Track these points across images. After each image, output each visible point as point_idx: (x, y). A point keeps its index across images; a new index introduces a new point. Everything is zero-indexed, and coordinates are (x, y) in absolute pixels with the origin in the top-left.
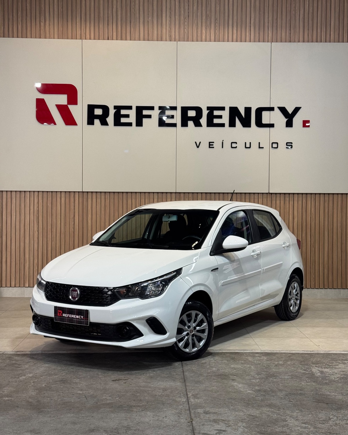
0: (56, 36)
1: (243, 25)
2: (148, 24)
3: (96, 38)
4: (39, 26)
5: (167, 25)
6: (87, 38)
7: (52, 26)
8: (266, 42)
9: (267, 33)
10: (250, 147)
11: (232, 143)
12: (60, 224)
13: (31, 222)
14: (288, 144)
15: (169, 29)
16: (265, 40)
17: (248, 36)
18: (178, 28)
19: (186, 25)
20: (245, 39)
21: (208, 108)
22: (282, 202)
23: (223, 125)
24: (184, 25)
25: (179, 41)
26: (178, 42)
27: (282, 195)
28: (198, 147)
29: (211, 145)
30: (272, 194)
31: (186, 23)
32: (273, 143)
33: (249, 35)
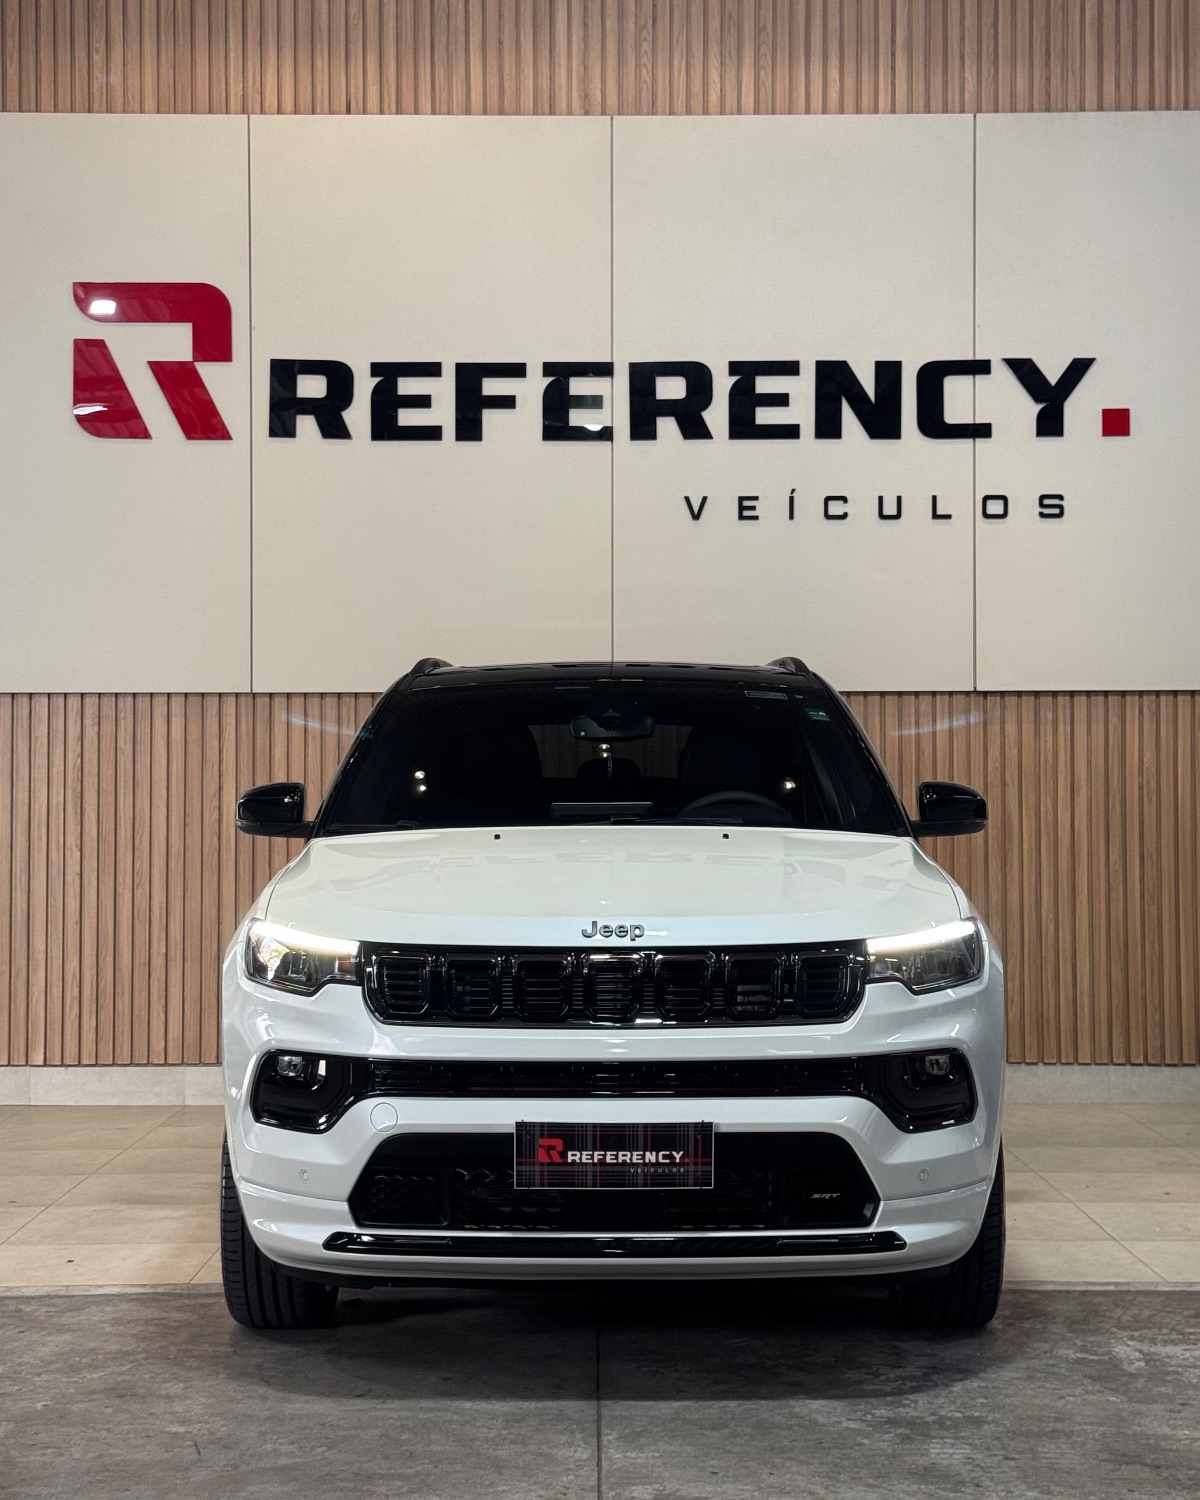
0: (150, 102)
1: (865, 47)
2: (500, 52)
3: (302, 108)
4: (86, 68)
5: (574, 55)
6: (266, 108)
7: (133, 67)
8: (953, 112)
9: (957, 78)
10: (898, 516)
11: (828, 499)
12: (165, 821)
13: (53, 815)
14: (1047, 502)
15: (582, 70)
16: (949, 107)
17: (887, 91)
18: (616, 63)
19: (646, 53)
20: (872, 100)
21: (735, 368)
22: (1028, 729)
23: (791, 432)
24: (640, 51)
25: (619, 114)
26: (614, 117)
27: (1027, 701)
28: (696, 517)
29: (745, 508)
30: (985, 694)
31: (646, 47)
32: (986, 499)
33: (890, 86)
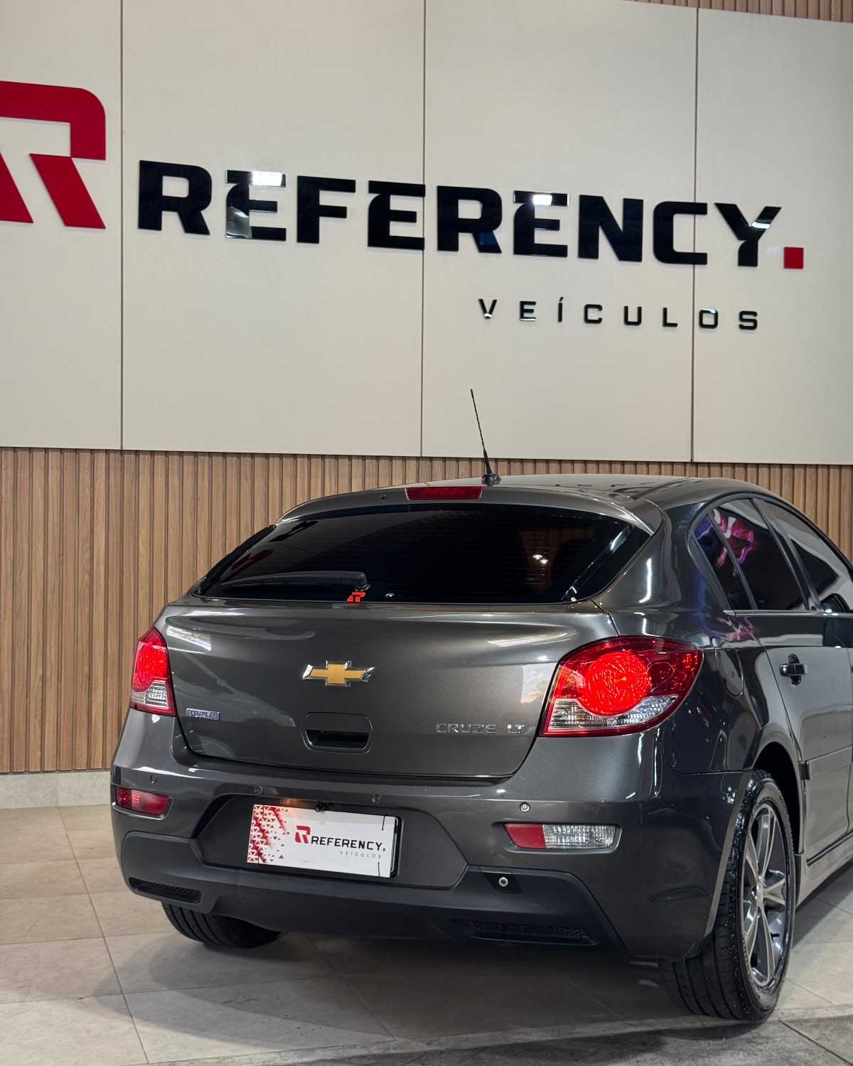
8: (681, 5)
10: (639, 322)
11: (587, 307)
14: (745, 317)
21: (518, 196)
23: (560, 251)
28: (488, 316)
29: (525, 309)
30: (697, 464)
32: (702, 313)
